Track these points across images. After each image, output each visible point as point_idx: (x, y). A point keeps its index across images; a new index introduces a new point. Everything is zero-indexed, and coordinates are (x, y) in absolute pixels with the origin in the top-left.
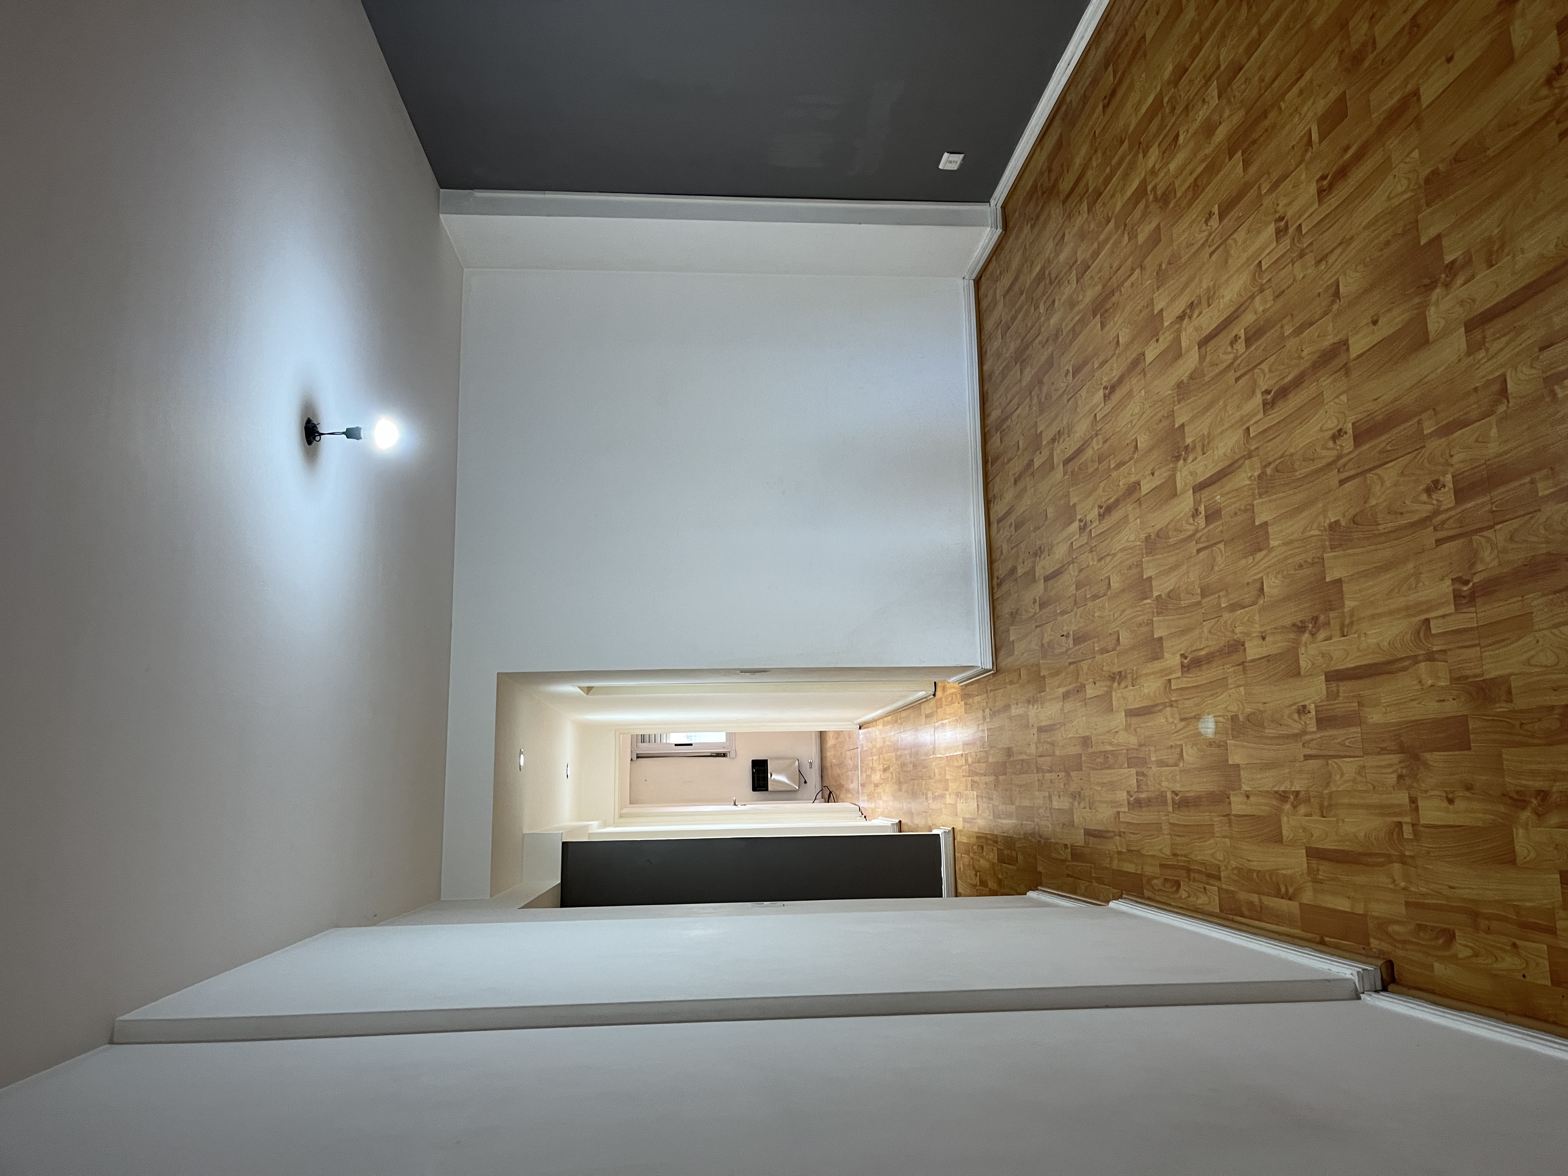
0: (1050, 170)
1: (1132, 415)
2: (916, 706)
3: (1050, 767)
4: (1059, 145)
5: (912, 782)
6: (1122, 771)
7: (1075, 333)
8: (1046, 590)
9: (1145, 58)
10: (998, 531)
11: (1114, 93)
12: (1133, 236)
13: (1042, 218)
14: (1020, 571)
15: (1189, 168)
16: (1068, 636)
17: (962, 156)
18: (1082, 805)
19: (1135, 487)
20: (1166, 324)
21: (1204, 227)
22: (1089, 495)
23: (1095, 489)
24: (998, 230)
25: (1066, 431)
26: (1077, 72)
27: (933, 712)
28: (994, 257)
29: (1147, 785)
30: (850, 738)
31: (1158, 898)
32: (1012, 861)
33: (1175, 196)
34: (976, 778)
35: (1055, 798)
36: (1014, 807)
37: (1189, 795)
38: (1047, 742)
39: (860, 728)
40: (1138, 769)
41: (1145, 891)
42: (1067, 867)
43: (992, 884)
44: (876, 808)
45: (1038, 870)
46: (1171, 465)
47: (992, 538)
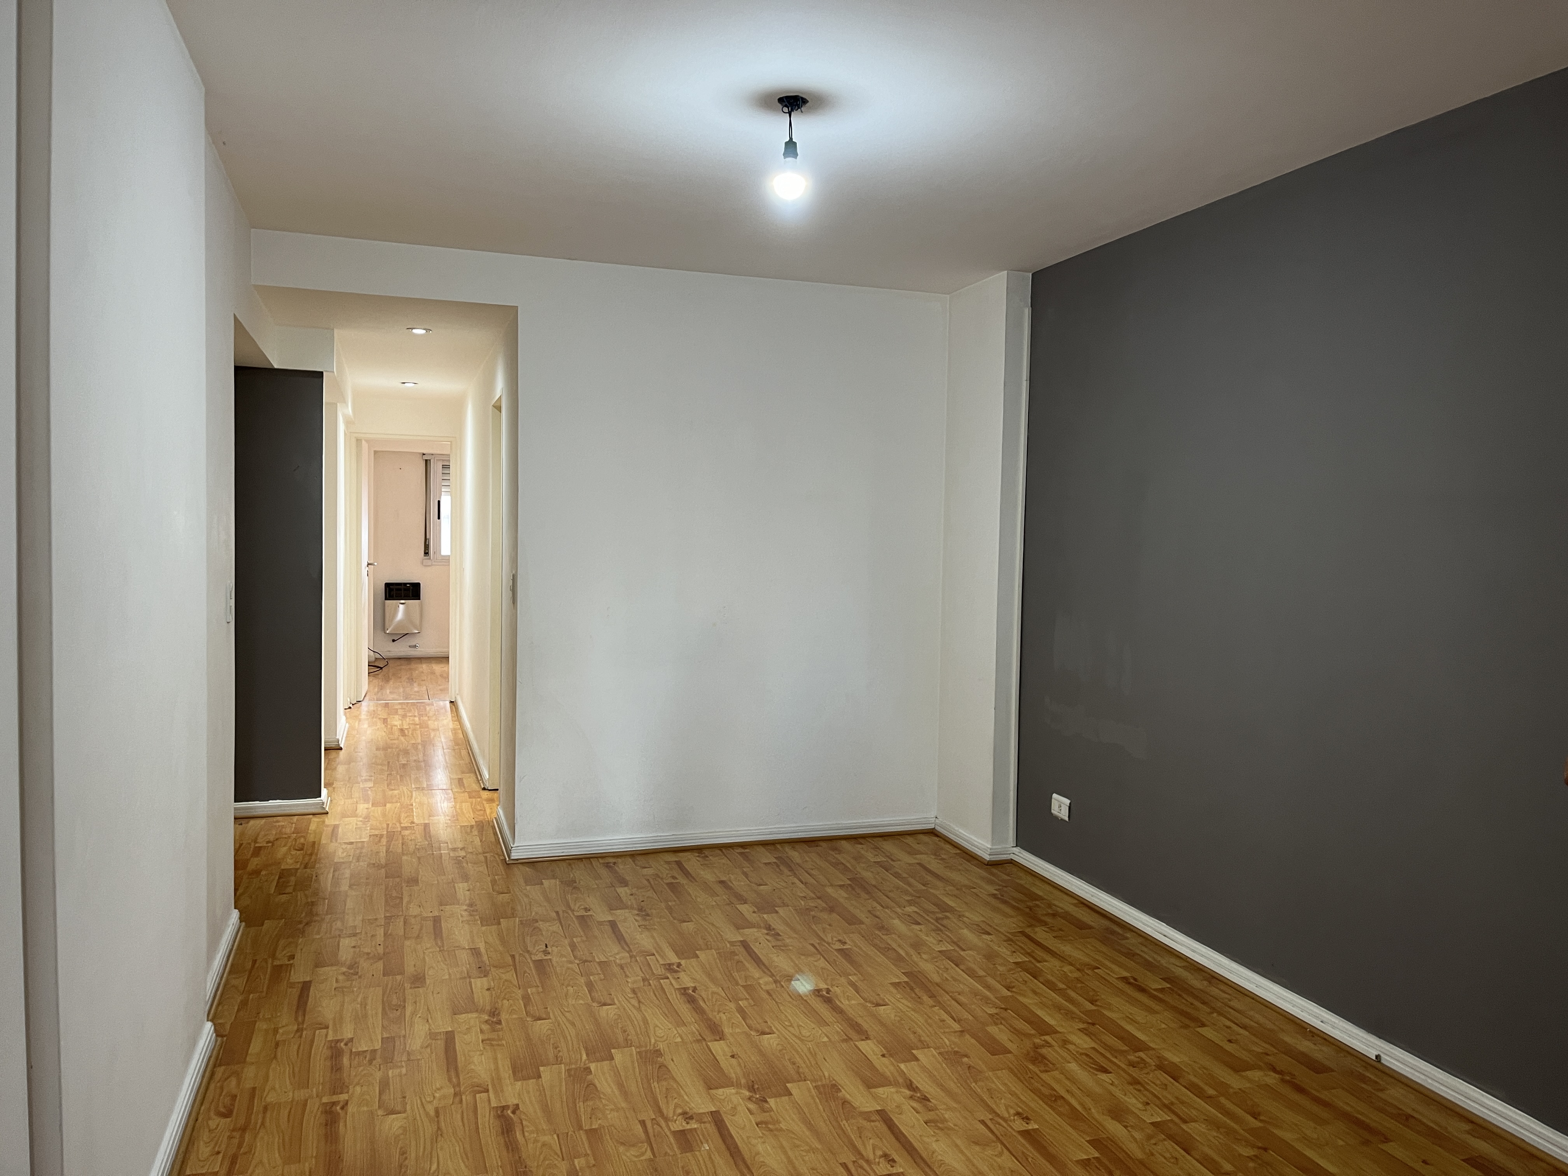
0: (1054, 915)
1: (799, 1026)
2: (474, 768)
3: (390, 935)
4: (1081, 926)
5: (386, 763)
6: (379, 1031)
7: (886, 950)
8: (601, 923)
9: (1181, 1027)
10: (668, 863)
11: (1142, 990)
12: (996, 1019)
13: (1003, 907)
14: (623, 891)
15: (1074, 1089)
16: (546, 953)
17: (1067, 819)
18: (341, 978)
19: (717, 1032)
20: (902, 1066)
21: (1012, 1111)
22: (709, 975)
23: (713, 980)
24: (988, 856)
25: (779, 943)
26: (1156, 945)
27: (464, 787)
28: (958, 851)
29: (359, 1065)
30: (441, 690)
31: (212, 1086)
32: (281, 887)
33: (1041, 1072)
34: (384, 841)
35: (353, 942)
36: (347, 888)
37: (342, 1124)
38: (421, 929)
39: (451, 702)
40: (379, 1053)
41: (223, 1068)
42: (266, 961)
43: (254, 864)
44: (360, 720)
45: (266, 921)
46: (743, 1081)
47: (659, 854)
